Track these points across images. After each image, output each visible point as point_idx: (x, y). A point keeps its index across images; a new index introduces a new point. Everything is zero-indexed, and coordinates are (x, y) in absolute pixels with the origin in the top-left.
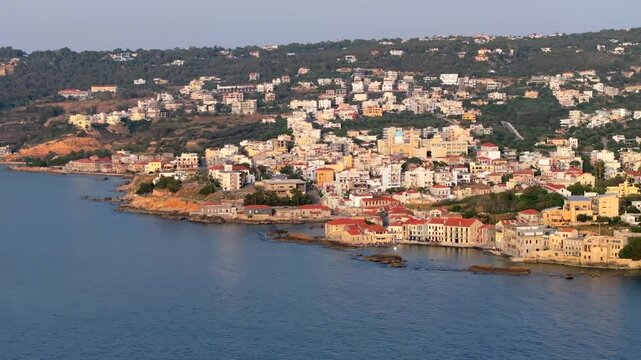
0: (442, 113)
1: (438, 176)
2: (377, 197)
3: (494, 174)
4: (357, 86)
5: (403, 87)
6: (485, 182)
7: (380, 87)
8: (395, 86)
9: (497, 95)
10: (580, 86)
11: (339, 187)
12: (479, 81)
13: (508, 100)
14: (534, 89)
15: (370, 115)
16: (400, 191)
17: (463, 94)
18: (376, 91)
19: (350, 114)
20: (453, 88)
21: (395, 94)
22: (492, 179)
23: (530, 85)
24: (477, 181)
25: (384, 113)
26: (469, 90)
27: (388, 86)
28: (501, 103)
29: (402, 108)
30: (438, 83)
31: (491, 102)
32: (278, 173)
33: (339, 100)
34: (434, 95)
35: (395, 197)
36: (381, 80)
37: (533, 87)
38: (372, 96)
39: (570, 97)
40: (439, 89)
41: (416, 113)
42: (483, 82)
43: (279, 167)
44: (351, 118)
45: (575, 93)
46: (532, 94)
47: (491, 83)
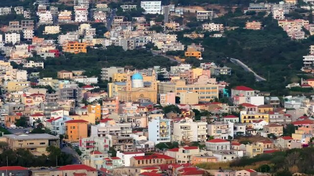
0: (156, 48)
1: (213, 128)
2: (150, 154)
3: (272, 125)
4: (45, 17)
5: (100, 17)
6: (264, 135)
7: (73, 17)
8: (90, 17)
9: (213, 27)
10: (307, 14)
11: (101, 143)
12: (187, 9)
13: (226, 32)
14: (256, 19)
15: (72, 51)
16: (173, 146)
17: (173, 25)
18: (67, 22)
19: (51, 51)
20: (159, 18)
21: (93, 26)
22: (272, 130)
23: (248, 14)
24: (254, 133)
25: (88, 48)
26: (178, 20)
27: (81, 16)
28: (219, 36)
29: (107, 43)
30: (140, 12)
31: (207, 34)
32: (13, 126)
33: (29, 33)
34: (139, 27)
35: (169, 153)
36: (71, 9)
37: (253, 16)
38: (66, 28)
39: (299, 27)
40: (142, 19)
41: (125, 48)
42: (192, 10)
43: (13, 119)
44: (52, 55)
45: (304, 23)
46: (254, 25)
47: (201, 12)
